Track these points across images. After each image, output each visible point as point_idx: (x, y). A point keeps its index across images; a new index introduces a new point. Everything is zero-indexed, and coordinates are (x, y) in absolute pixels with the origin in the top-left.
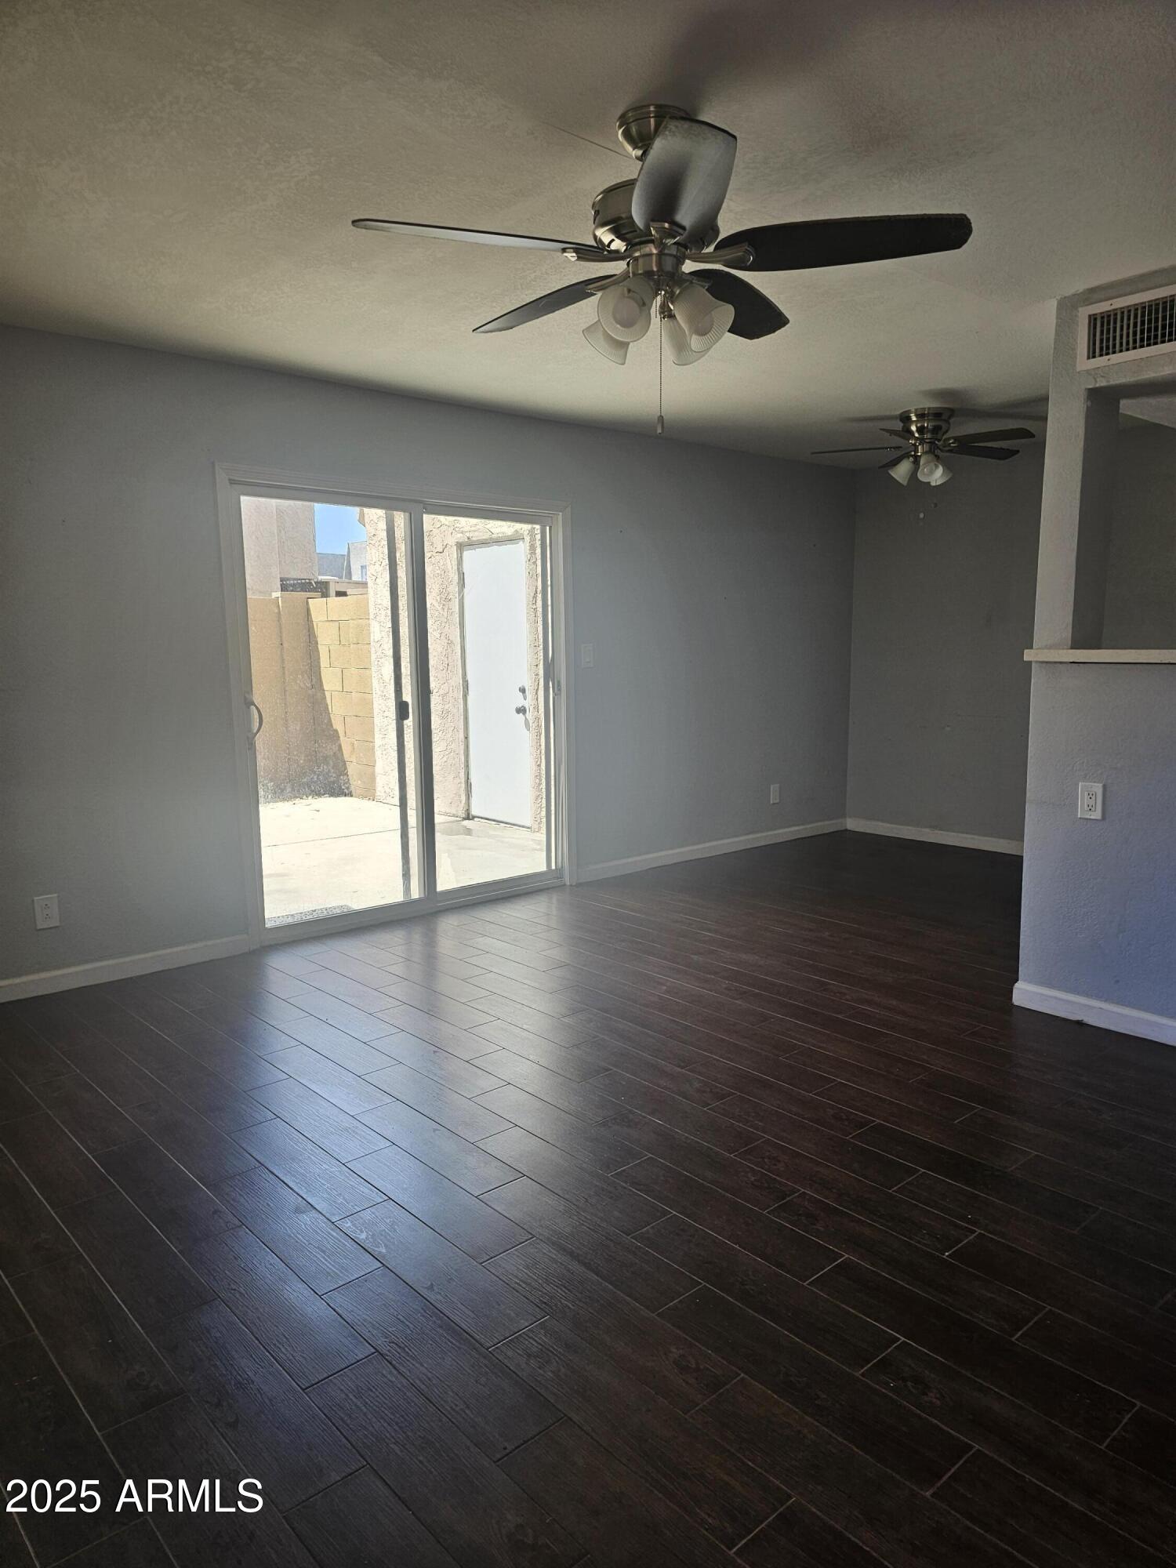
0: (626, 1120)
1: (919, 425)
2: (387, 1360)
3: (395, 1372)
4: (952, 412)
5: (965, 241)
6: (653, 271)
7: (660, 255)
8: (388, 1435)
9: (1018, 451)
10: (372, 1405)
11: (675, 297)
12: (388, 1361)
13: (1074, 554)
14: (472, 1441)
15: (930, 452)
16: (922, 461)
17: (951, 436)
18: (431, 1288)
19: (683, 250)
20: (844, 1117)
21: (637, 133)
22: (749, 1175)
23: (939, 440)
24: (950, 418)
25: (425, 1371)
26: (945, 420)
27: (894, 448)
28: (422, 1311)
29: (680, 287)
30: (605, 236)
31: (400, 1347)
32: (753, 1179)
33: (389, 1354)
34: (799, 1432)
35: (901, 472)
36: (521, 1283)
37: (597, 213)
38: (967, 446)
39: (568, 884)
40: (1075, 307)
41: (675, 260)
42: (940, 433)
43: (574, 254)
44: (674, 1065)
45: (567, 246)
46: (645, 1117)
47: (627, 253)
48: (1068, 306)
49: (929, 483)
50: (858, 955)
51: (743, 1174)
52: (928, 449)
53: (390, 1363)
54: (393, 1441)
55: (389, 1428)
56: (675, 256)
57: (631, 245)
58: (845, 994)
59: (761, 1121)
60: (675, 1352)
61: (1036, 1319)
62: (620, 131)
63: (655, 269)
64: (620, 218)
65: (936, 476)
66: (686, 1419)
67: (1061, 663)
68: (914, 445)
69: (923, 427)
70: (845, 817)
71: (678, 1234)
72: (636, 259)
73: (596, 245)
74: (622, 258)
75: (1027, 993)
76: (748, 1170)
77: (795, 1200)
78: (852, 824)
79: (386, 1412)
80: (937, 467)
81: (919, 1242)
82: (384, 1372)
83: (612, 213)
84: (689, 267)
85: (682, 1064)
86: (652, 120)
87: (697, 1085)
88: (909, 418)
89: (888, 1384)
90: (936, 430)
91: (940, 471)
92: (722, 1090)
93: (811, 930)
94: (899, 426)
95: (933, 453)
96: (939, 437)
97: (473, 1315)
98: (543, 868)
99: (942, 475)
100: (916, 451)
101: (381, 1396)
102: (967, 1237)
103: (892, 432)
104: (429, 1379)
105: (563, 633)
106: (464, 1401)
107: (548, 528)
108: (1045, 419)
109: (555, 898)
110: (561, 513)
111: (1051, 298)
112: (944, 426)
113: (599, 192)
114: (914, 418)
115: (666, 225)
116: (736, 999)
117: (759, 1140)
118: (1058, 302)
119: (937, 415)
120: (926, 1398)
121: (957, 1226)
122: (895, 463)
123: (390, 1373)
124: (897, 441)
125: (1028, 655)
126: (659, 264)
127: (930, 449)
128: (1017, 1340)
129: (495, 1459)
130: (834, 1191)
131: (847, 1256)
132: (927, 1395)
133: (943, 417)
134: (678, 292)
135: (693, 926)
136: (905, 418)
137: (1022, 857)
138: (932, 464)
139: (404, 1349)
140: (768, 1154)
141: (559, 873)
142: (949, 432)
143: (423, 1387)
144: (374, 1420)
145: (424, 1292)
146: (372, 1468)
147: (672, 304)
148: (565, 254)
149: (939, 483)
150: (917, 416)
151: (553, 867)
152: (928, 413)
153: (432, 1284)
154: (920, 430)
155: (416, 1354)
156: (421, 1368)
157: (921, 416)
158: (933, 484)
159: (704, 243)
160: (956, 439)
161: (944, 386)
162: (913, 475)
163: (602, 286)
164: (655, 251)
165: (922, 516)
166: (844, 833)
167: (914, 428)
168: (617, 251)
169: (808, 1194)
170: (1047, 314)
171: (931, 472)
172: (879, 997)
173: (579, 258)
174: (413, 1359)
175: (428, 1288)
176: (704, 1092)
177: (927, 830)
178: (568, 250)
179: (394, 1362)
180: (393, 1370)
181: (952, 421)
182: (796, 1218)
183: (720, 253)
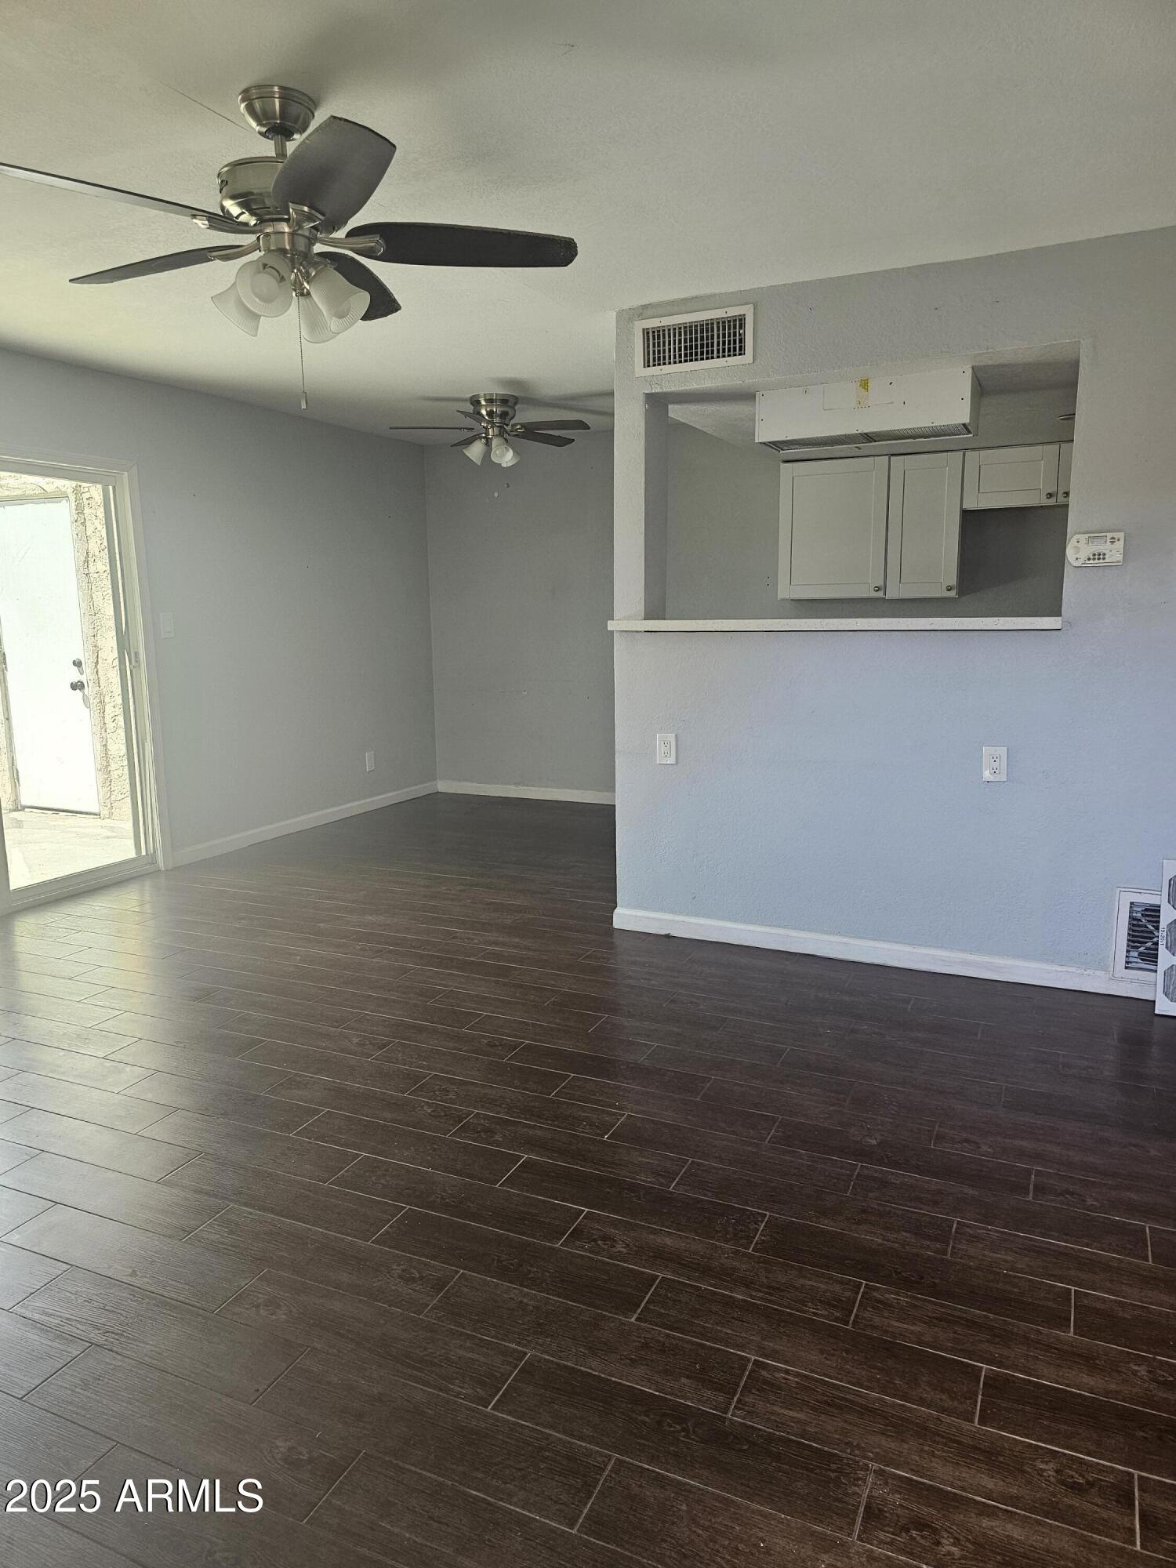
0: (293, 1083)
1: (488, 409)
2: (106, 1349)
3: (119, 1357)
4: (516, 400)
5: (571, 261)
6: (285, 249)
7: (293, 234)
8: (130, 1412)
9: (573, 440)
10: (103, 1392)
11: (310, 278)
12: (109, 1350)
13: (643, 536)
14: (221, 1393)
15: (500, 435)
16: (495, 443)
17: (517, 422)
18: (134, 1274)
19: (315, 232)
20: (498, 1044)
21: (261, 109)
22: (425, 1108)
23: (507, 425)
24: (515, 404)
25: (153, 1348)
26: (510, 407)
27: (467, 429)
28: (131, 1297)
29: (315, 269)
30: (233, 208)
31: (117, 1334)
32: (429, 1111)
33: (106, 1343)
34: (521, 1302)
35: (475, 451)
36: (230, 1248)
37: (224, 183)
38: (531, 432)
39: (163, 869)
40: (631, 320)
41: (307, 241)
42: (508, 418)
43: (207, 222)
44: (328, 1026)
45: (195, 212)
46: (312, 1077)
47: (258, 228)
48: (626, 318)
49: (500, 464)
50: (476, 903)
51: (419, 1108)
52: (498, 433)
53: (111, 1351)
54: (139, 1416)
55: (130, 1406)
56: (306, 237)
57: (262, 221)
58: (473, 940)
59: (424, 1060)
60: (397, 1269)
61: (684, 1170)
62: (243, 105)
63: (288, 247)
64: (252, 194)
65: (506, 457)
66: (422, 1320)
67: (637, 632)
68: (486, 428)
69: (492, 411)
70: (435, 779)
71: (372, 1172)
72: (267, 235)
73: (222, 214)
74: (253, 232)
75: (625, 917)
76: (423, 1104)
77: (471, 1121)
78: (443, 786)
79: (123, 1394)
80: (507, 450)
81: (583, 1132)
82: (107, 1360)
83: (242, 188)
84: (318, 248)
85: (335, 1024)
86: (277, 101)
87: (355, 1040)
88: (479, 402)
89: (583, 1247)
90: (504, 415)
91: (510, 454)
92: (382, 1040)
93: (428, 887)
94: (470, 408)
95: (503, 436)
96: (507, 422)
97: (187, 1287)
98: (132, 854)
99: (511, 459)
100: (487, 433)
101: (110, 1382)
102: (618, 1120)
103: (466, 414)
104: (159, 1354)
105: (138, 602)
106: (202, 1362)
107: (111, 488)
108: (613, 415)
109: (148, 884)
110: (126, 473)
111: (611, 310)
112: (511, 413)
113: (226, 163)
114: (483, 403)
115: (306, 209)
116: (373, 958)
117: (425, 1078)
118: (617, 314)
119: (504, 401)
120: (615, 1250)
121: (608, 1113)
122: (468, 442)
123: (115, 1359)
124: (469, 422)
125: (611, 626)
126: (292, 243)
127: (500, 431)
128: (673, 1189)
129: (250, 1402)
130: (504, 1106)
131: (526, 1156)
132: (615, 1246)
133: (509, 404)
134: (313, 274)
135: (313, 897)
136: (475, 401)
137: (615, 806)
138: (503, 447)
139: (122, 1335)
140: (437, 1087)
141: (152, 857)
142: (515, 418)
143: (154, 1362)
144: (111, 1404)
145: (130, 1280)
146: (124, 1445)
147: (308, 283)
148: (195, 220)
149: (510, 464)
150: (486, 400)
151: (144, 853)
152: (496, 399)
153: (134, 1271)
154: (490, 414)
155: (136, 1335)
156: (147, 1346)
157: (490, 401)
158: (504, 465)
159: (334, 229)
160: (523, 426)
161: (513, 376)
162: (487, 455)
163: (226, 255)
164: (287, 230)
165: (496, 495)
166: (436, 795)
167: (484, 412)
168: (246, 224)
169: (482, 1114)
170: (608, 321)
171: (503, 455)
172: (503, 937)
173: (211, 227)
174: (136, 1340)
175: (131, 1276)
176: (364, 1045)
177: (513, 787)
178: (198, 217)
179: (115, 1349)
180: (116, 1356)
181: (517, 407)
182: (476, 1135)
183: (351, 240)
